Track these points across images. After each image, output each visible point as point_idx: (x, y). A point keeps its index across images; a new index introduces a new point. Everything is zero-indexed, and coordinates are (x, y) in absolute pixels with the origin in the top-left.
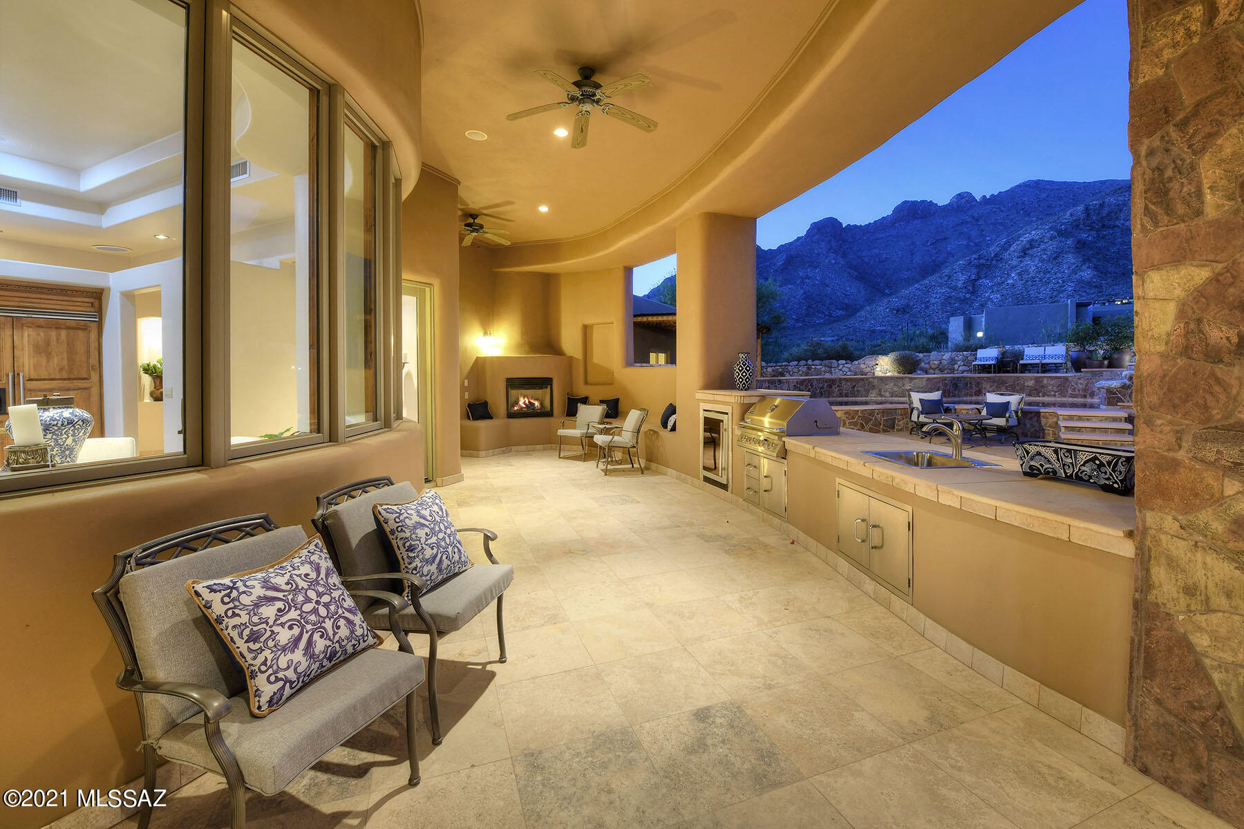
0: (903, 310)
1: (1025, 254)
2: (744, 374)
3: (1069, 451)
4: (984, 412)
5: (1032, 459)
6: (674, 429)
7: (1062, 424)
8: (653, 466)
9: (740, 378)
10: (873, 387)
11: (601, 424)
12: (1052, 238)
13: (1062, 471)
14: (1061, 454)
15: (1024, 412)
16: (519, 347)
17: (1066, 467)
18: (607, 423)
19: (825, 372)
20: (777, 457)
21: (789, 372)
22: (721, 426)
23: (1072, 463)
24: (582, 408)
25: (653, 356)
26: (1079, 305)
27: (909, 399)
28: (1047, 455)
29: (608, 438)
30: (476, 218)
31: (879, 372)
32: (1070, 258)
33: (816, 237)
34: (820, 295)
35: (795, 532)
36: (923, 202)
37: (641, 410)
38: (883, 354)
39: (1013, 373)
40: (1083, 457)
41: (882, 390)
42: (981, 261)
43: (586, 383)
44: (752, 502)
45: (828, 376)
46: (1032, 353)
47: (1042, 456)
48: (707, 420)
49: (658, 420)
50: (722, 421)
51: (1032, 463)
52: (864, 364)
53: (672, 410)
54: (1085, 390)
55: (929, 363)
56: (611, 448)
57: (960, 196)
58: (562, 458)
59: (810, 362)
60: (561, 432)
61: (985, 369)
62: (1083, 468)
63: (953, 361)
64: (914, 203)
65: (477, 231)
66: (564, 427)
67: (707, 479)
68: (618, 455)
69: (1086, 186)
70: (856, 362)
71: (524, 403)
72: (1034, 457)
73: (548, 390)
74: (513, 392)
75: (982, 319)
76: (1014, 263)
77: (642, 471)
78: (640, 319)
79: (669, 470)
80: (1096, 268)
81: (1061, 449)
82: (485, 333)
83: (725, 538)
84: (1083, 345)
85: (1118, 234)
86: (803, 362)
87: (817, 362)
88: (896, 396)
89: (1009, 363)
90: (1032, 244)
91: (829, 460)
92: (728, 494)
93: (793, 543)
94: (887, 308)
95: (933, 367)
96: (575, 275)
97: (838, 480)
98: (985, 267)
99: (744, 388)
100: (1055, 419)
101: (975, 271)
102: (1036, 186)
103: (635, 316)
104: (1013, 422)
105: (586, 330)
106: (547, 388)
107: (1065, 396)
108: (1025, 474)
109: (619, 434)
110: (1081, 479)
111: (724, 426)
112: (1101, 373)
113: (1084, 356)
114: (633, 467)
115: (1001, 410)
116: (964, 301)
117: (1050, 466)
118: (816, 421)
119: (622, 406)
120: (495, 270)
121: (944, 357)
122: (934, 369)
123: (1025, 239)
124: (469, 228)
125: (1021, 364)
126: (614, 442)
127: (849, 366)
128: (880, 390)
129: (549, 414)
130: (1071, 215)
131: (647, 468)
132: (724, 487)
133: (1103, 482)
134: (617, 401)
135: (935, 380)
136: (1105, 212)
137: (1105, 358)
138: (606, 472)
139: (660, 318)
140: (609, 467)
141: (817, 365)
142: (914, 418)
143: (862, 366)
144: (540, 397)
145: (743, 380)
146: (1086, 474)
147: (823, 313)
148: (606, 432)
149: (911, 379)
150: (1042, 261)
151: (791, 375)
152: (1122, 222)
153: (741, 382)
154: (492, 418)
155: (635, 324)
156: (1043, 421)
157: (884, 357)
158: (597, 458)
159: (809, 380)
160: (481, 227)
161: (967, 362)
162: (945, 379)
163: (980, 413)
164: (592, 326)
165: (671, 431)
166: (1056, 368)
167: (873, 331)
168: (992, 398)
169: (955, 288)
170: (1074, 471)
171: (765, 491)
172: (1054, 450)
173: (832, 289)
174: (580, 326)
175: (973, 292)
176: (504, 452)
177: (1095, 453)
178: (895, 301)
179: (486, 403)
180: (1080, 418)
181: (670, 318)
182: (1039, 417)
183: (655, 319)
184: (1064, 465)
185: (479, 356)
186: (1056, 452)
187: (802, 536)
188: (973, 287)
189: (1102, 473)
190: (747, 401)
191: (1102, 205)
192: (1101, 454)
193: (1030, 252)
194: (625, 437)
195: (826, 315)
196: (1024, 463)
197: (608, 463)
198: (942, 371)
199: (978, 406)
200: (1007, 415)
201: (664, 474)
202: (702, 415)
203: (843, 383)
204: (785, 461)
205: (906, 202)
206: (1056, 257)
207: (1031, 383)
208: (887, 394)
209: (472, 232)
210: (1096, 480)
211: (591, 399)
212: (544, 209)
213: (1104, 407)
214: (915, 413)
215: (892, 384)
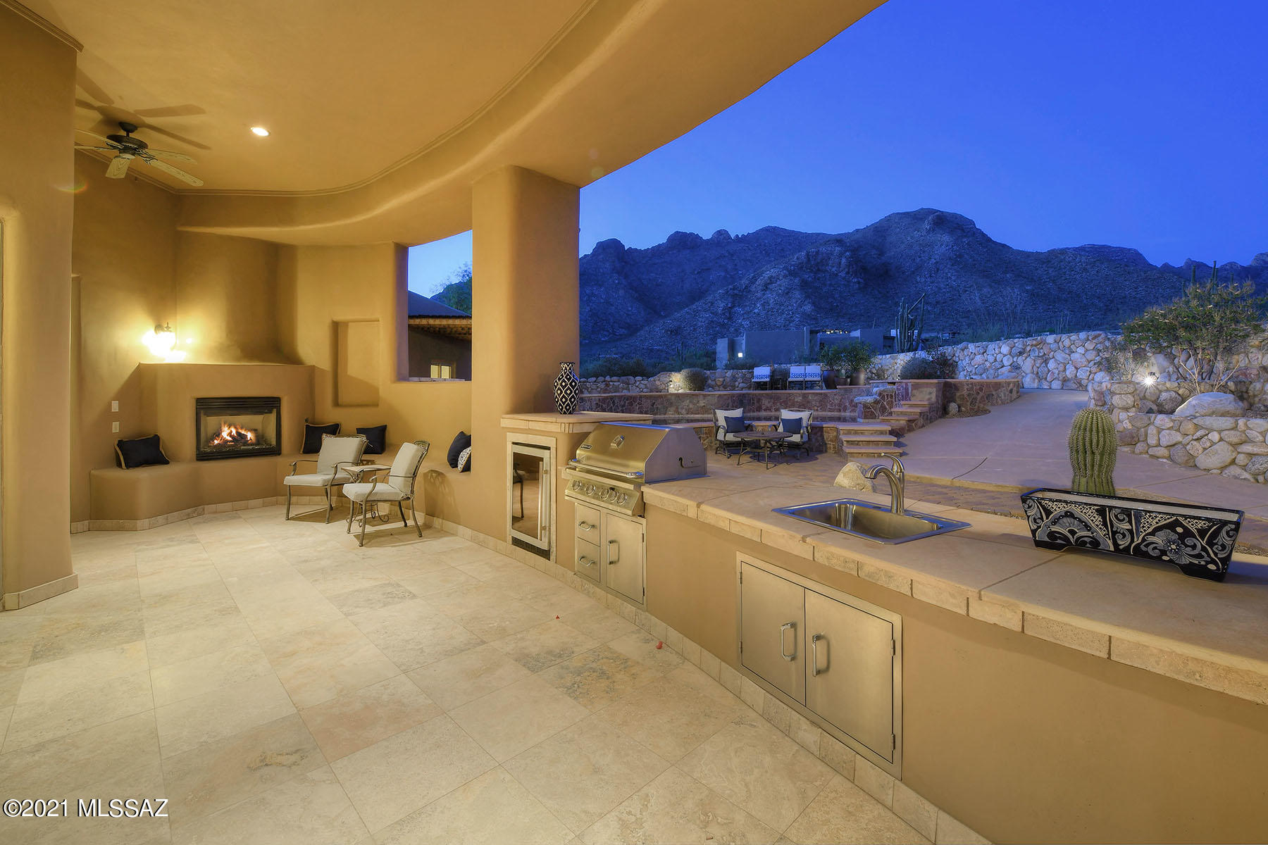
0: (676, 332)
1: (767, 288)
2: (569, 392)
3: (1127, 512)
4: (781, 429)
5: (1055, 523)
6: (467, 468)
7: (844, 438)
8: (437, 522)
9: (564, 396)
10: (671, 405)
11: (357, 464)
12: (785, 276)
13: (1110, 543)
14: (1110, 516)
15: (813, 428)
16: (222, 350)
17: (1119, 536)
18: (368, 462)
19: (623, 389)
20: (633, 515)
21: (587, 389)
22: (541, 466)
23: (1131, 531)
24: (328, 441)
25: (434, 369)
26: (812, 332)
27: (714, 416)
28: (1085, 518)
29: (364, 488)
30: (132, 132)
31: (673, 389)
32: (797, 294)
33: (601, 256)
34: (605, 313)
35: (661, 628)
36: (691, 234)
37: (420, 443)
38: (676, 371)
39: (782, 389)
40: (1150, 523)
41: (680, 407)
42: (735, 292)
43: (336, 403)
44: (587, 577)
45: (625, 393)
46: (796, 371)
47: (1075, 518)
48: (516, 456)
49: (444, 456)
50: (542, 459)
51: (1054, 528)
52: (658, 380)
53: (464, 441)
54: (840, 405)
55: (715, 380)
56: (370, 503)
57: (720, 233)
58: (293, 519)
59: (608, 378)
60: (291, 480)
61: (760, 386)
62: (1151, 539)
63: (734, 378)
64: (684, 234)
65: (134, 151)
66: (295, 470)
67: (517, 542)
68: (383, 509)
69: (807, 236)
70: (652, 379)
71: (230, 434)
72: (1059, 518)
73: (273, 417)
74: (211, 422)
75: (742, 341)
76: (759, 295)
77: (420, 531)
78: (417, 321)
79: (461, 528)
80: (813, 304)
81: (1111, 508)
82: (159, 327)
83: (559, 655)
84: (831, 365)
85: (828, 277)
86: (601, 379)
87: (615, 378)
88: (692, 413)
89: (778, 380)
90: (772, 280)
91: (724, 525)
92: (551, 564)
93: (660, 647)
94: (662, 329)
95: (719, 384)
96: (320, 249)
97: (740, 556)
98: (739, 297)
99: (567, 410)
100: (835, 434)
101: (730, 300)
102: (771, 231)
103: (411, 317)
104: (805, 439)
105: (337, 330)
106: (270, 412)
107: (825, 411)
108: (1039, 544)
109: (385, 480)
110: (1146, 555)
111: (544, 466)
112: (851, 389)
113: (832, 374)
114: (406, 525)
115: (794, 426)
116: (723, 325)
117: (1089, 534)
118: (681, 459)
119: (391, 436)
120: (180, 229)
121: (727, 375)
122: (719, 386)
123: (767, 275)
124: (115, 144)
125: (790, 382)
126: (376, 493)
127: (646, 382)
128: (677, 408)
129: (275, 451)
130: (797, 259)
131: (428, 526)
132: (545, 554)
133: (1186, 560)
134: (383, 429)
135: (725, 397)
136: (820, 258)
137: (847, 377)
138: (364, 540)
139: (444, 322)
140: (369, 529)
141: (615, 382)
142: (720, 436)
143: (658, 383)
144: (259, 427)
145: (566, 400)
146: (1155, 548)
147: (608, 331)
148: (362, 478)
149: (705, 396)
150: (778, 295)
151: (590, 393)
152: (830, 268)
153: (564, 403)
154: (166, 462)
155: (410, 326)
156: (826, 436)
157: (676, 374)
158: (350, 516)
159: (612, 398)
160: (142, 145)
161: (745, 380)
162: (733, 396)
163: (777, 430)
164: (346, 324)
165: (462, 472)
166: (811, 385)
167: (652, 350)
168: (787, 414)
169: (715, 314)
170: (1132, 541)
171: (611, 563)
172: (1097, 510)
173: (616, 308)
174: (328, 322)
175: (730, 318)
176: (189, 517)
177: (1173, 515)
178: (669, 323)
179: (156, 439)
180: (856, 432)
181: (464, 322)
182: (822, 432)
183: (437, 322)
184: (1114, 533)
185: (141, 362)
186: (1102, 511)
187: (674, 635)
188: (729, 314)
189: (1187, 546)
190: (578, 429)
191: (817, 253)
192: (1186, 517)
193: (770, 286)
194: (393, 486)
195: (610, 334)
196: (1039, 527)
197: (366, 522)
198: (725, 388)
199: (775, 423)
200: (802, 432)
201: (453, 535)
202: (510, 450)
203: (644, 400)
204: (643, 521)
205: (677, 233)
206: (787, 292)
207: (799, 399)
208: (684, 411)
209: (122, 151)
210: (1174, 557)
211: (344, 428)
212: (260, 132)
213: (862, 420)
214: (721, 431)
215: (688, 401)
